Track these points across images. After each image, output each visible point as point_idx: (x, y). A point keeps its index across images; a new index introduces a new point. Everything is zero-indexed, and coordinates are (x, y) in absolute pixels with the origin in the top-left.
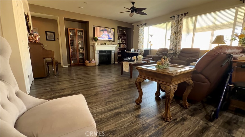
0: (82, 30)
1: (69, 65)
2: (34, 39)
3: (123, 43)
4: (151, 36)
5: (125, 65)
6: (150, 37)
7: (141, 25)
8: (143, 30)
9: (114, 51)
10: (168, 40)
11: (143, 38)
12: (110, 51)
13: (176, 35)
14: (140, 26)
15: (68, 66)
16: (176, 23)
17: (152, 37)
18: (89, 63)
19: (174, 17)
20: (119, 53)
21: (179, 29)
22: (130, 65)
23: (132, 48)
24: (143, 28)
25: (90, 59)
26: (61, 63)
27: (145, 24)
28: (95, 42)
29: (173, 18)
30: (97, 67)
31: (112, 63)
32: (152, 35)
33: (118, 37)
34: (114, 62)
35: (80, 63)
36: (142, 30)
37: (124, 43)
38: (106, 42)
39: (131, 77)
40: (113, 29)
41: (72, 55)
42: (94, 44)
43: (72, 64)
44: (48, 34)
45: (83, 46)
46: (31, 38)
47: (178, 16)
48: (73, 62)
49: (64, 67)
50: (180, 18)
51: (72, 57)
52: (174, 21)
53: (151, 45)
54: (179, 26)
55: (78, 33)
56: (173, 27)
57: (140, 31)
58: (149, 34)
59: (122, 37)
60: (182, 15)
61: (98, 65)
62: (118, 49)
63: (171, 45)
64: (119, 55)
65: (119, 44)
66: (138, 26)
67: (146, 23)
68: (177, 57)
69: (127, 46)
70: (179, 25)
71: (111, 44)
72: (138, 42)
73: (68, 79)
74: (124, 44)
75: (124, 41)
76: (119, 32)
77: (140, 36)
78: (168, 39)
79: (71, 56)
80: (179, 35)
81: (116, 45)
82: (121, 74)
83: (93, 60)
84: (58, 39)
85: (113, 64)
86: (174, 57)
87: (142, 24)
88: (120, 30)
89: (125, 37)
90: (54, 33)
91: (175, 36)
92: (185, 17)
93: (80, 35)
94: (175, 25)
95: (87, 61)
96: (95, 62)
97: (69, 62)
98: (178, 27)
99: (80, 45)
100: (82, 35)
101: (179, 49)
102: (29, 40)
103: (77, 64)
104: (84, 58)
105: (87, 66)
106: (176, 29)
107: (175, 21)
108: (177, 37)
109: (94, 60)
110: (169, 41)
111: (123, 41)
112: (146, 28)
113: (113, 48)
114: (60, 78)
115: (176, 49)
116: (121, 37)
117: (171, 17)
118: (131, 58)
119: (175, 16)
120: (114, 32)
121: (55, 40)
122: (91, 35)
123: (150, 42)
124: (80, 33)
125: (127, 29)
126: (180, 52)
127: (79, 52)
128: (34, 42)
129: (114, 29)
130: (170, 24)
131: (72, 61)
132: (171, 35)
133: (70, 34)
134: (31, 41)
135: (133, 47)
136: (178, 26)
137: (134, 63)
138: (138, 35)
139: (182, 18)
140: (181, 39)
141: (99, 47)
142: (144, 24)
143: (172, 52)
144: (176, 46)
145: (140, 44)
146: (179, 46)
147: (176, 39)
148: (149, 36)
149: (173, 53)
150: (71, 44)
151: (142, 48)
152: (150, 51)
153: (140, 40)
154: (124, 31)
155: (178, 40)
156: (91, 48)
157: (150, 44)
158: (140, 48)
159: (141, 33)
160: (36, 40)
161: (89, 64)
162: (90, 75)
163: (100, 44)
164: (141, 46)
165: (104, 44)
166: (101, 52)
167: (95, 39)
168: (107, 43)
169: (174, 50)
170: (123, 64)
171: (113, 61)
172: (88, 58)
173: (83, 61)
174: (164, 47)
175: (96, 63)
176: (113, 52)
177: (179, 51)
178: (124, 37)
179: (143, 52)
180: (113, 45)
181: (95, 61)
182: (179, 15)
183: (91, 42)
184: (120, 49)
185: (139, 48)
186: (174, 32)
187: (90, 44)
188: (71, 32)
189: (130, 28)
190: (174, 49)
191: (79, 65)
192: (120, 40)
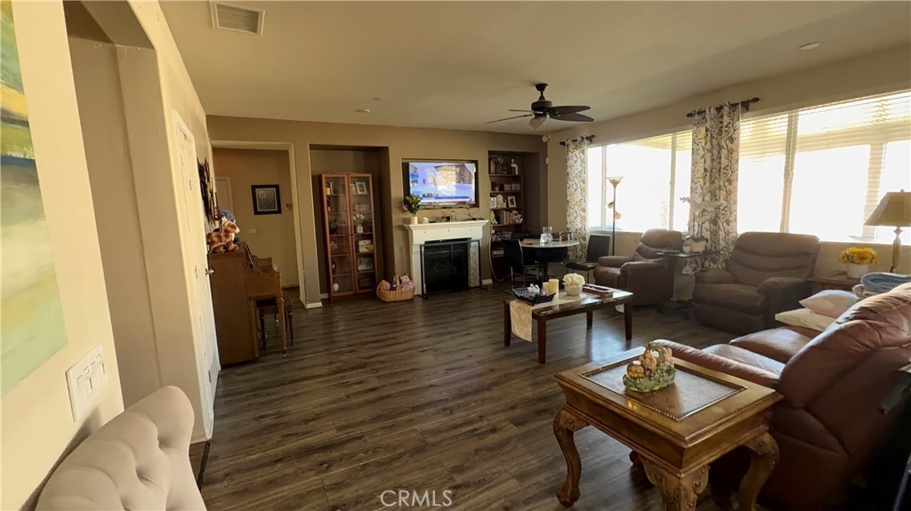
0: (368, 175)
1: (325, 296)
2: (224, 238)
3: (510, 206)
4: (615, 183)
5: (519, 316)
6: (612, 185)
7: (574, 141)
8: (584, 161)
9: (478, 241)
10: (684, 199)
11: (584, 190)
12: (463, 244)
13: (712, 182)
14: (572, 146)
15: (320, 304)
16: (712, 137)
17: (618, 185)
18: (393, 289)
19: (699, 113)
20: (495, 245)
21: (724, 161)
22: (534, 316)
23: (544, 228)
24: (583, 152)
25: (395, 274)
26: (298, 287)
27: (591, 139)
28: (409, 215)
29: (697, 117)
30: (419, 303)
31: (472, 286)
32: (617, 180)
33: (493, 188)
34: (481, 282)
35: (361, 288)
36: (579, 161)
37: (515, 206)
38: (448, 213)
39: (542, 360)
40: (472, 162)
41: (333, 263)
42: (409, 221)
43: (334, 295)
44: (260, 192)
45: (371, 231)
46: (215, 239)
47: (719, 109)
48: (336, 287)
49: (309, 306)
50: (726, 120)
51: (334, 271)
52: (703, 130)
53: (616, 215)
54: (723, 150)
55: (353, 189)
56: (701, 152)
57: (571, 162)
58: (608, 176)
59: (507, 187)
60: (733, 106)
61: (423, 296)
62: (493, 231)
63: (693, 219)
64: (495, 253)
65: (497, 212)
66: (563, 143)
67: (593, 136)
68: (721, 265)
69: (525, 217)
70: (723, 144)
71: (467, 217)
72: (564, 203)
73: (324, 370)
74: (515, 212)
75: (512, 200)
76: (492, 169)
77: (574, 182)
78: (681, 199)
79: (332, 266)
80: (726, 184)
81: (483, 219)
82: (503, 345)
83: (405, 279)
84: (290, 206)
85: (476, 287)
86: (713, 265)
87: (579, 139)
88: (497, 164)
89: (518, 185)
90: (277, 187)
91: (708, 184)
92: (749, 114)
93: (359, 193)
94: (709, 144)
95: (385, 284)
96: (411, 286)
97: (326, 286)
98: (719, 153)
99: (362, 228)
100: (366, 192)
101: (728, 233)
102: (208, 243)
103: (351, 293)
104: (374, 269)
105: (385, 302)
106: (713, 160)
107: (707, 130)
108: (720, 188)
109: (408, 280)
110: (687, 205)
111: (509, 198)
112: (593, 153)
113: (474, 231)
114: (298, 365)
115: (715, 233)
116: (502, 188)
117: (690, 115)
118: (541, 287)
119: (704, 112)
120: (476, 174)
121: (279, 212)
122: (396, 191)
123: (612, 204)
124: (361, 186)
125: (522, 157)
126: (732, 247)
127: (357, 251)
128: (222, 249)
129: (476, 162)
130: (686, 139)
131: (334, 283)
132: (693, 181)
133: (328, 191)
134: (214, 246)
135: (547, 226)
136: (720, 147)
137: (550, 308)
138: (564, 176)
139: (734, 119)
140: (736, 196)
141: (424, 232)
142: (587, 138)
143: (700, 247)
144: (714, 222)
145: (573, 211)
146: (728, 222)
147: (714, 196)
148: (608, 182)
149: (706, 253)
150: (330, 223)
151: (579, 226)
152: (611, 236)
153: (574, 196)
154: (513, 165)
155: (722, 201)
156: (397, 236)
157: (610, 211)
158: (575, 224)
159: (577, 171)
160: (228, 244)
161: (391, 296)
162: (395, 348)
163: (426, 219)
164: (579, 218)
165: (443, 218)
166: (430, 247)
167: (411, 205)
168: (454, 214)
169: (707, 240)
170: (511, 308)
171: (474, 279)
172: (388, 274)
173: (371, 280)
174: (667, 228)
175: (414, 288)
176: (474, 245)
177: (730, 242)
178: (513, 185)
179: (584, 239)
180: (474, 219)
181: (413, 281)
182: (721, 108)
183: (397, 217)
184: (499, 229)
185: (568, 226)
186: (705, 170)
187: (395, 223)
188: (329, 187)
189: (537, 154)
190: (707, 235)
191: (356, 298)
192: (500, 197)
